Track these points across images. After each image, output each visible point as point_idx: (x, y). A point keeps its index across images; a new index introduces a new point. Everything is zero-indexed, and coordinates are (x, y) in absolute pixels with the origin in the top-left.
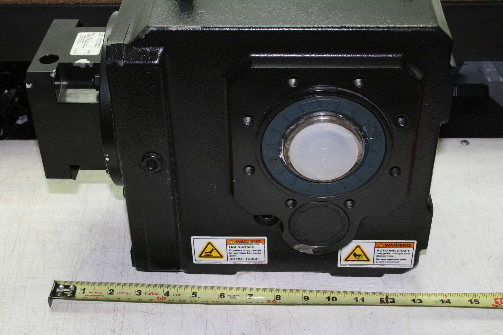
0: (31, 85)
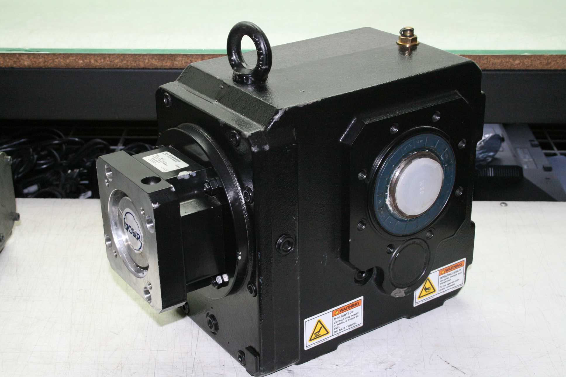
0: (157, 203)
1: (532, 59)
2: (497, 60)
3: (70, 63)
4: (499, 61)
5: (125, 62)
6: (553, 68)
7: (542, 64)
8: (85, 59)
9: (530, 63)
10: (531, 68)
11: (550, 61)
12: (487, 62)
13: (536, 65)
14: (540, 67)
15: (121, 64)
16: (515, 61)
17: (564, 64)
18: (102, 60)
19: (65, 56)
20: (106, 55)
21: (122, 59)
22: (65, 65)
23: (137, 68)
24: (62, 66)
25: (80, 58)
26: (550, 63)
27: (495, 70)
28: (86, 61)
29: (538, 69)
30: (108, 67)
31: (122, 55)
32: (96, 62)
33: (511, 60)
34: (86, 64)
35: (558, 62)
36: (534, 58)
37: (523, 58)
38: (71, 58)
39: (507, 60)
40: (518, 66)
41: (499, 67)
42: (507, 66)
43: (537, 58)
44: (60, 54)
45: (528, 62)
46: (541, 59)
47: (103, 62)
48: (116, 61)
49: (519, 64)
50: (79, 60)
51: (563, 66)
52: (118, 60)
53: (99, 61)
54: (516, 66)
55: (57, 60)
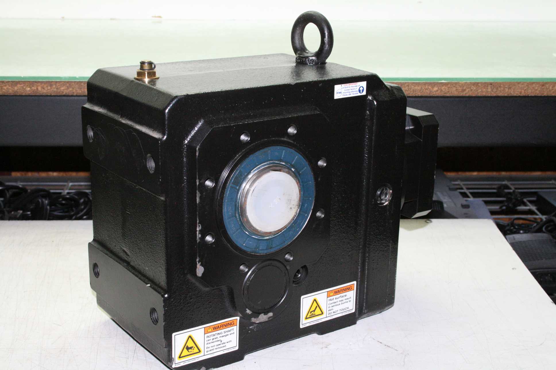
1: (449, 86)
2: (417, 87)
3: (18, 90)
4: (419, 88)
5: (71, 89)
6: (467, 95)
7: (458, 91)
8: (33, 86)
9: (447, 90)
10: (448, 95)
11: (465, 88)
12: (408, 88)
13: (453, 92)
14: (456, 94)
15: (67, 91)
16: (434, 88)
17: (477, 90)
18: (49, 88)
19: (13, 84)
20: (53, 83)
21: (67, 86)
22: (13, 93)
23: (82, 95)
24: (10, 93)
25: (27, 86)
26: (465, 90)
27: (416, 97)
28: (33, 88)
29: (454, 95)
30: (55, 94)
31: (68, 82)
32: (43, 89)
33: (430, 87)
34: (33, 92)
35: (472, 89)
36: (451, 86)
37: (440, 85)
38: (19, 86)
39: (427, 87)
40: (437, 93)
41: (420, 94)
42: (426, 93)
43: (453, 85)
44: (9, 82)
45: (445, 89)
46: (457, 86)
47: (50, 89)
48: (63, 88)
49: (437, 91)
50: (27, 88)
51: (476, 92)
52: (64, 87)
53: (46, 89)
54: (434, 93)
55: (5, 88)
